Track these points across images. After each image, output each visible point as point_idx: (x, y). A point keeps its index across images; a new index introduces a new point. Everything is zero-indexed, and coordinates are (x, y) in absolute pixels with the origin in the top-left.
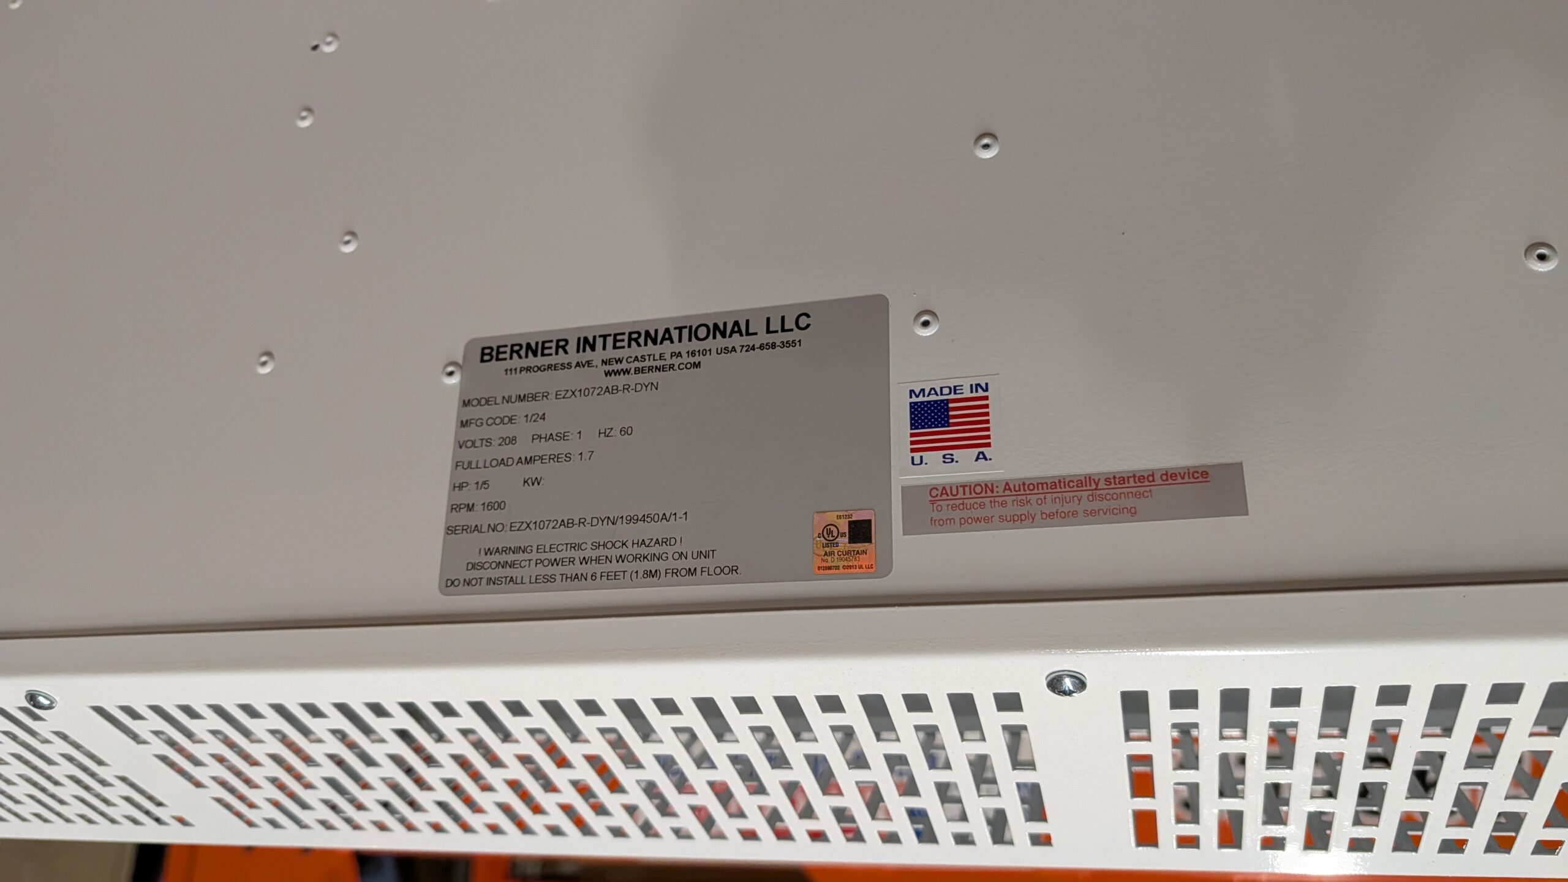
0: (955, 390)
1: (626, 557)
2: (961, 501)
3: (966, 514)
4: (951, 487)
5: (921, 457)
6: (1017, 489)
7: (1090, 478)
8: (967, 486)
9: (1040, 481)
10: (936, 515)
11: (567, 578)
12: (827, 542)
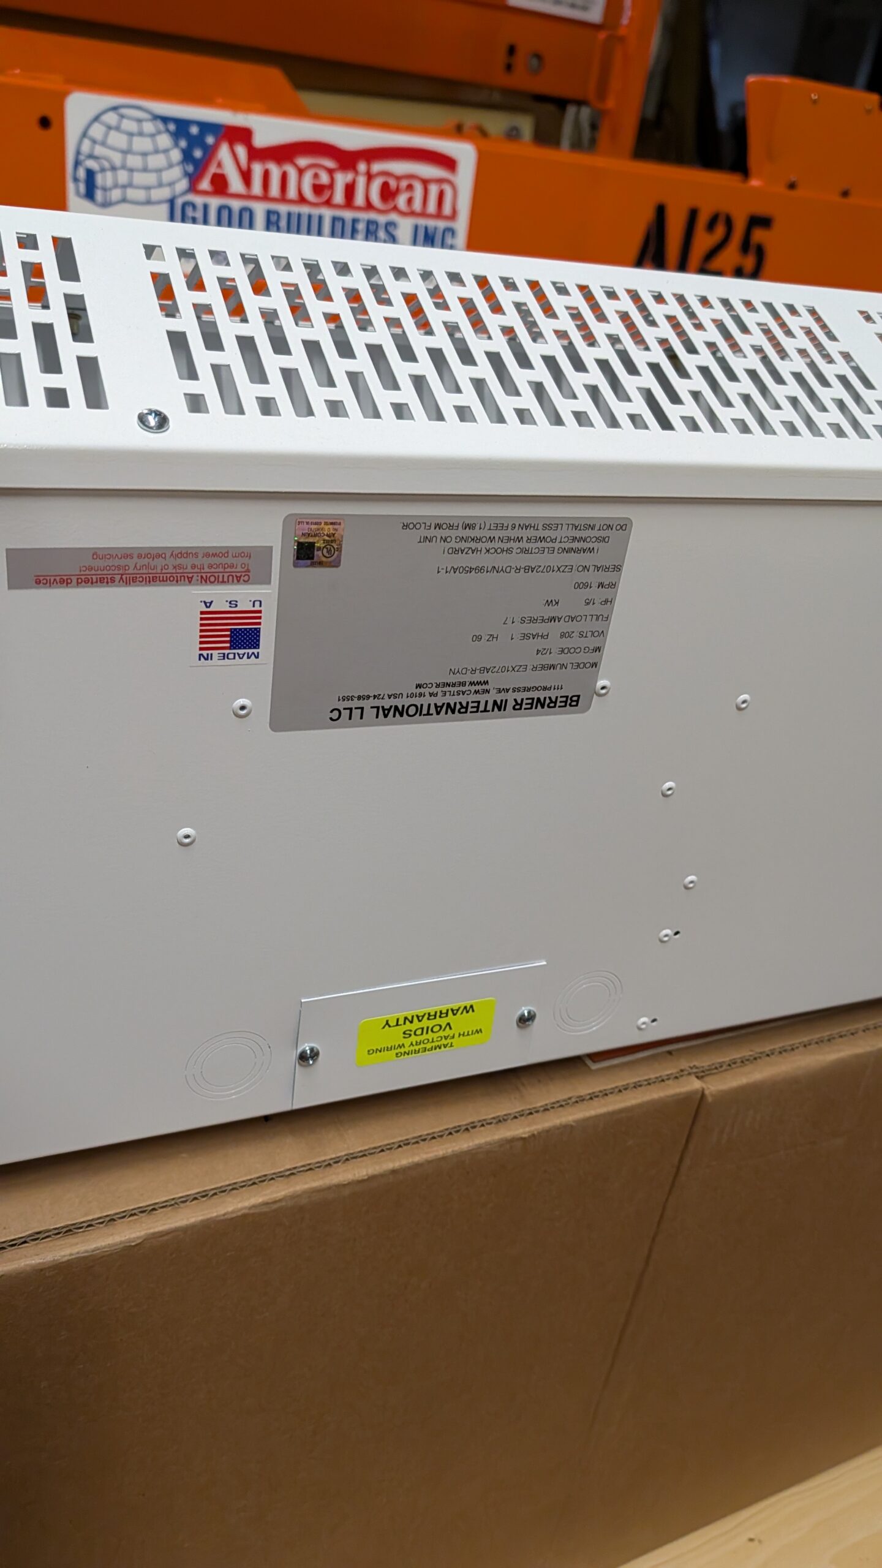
0: (224, 657)
1: (487, 541)
2: (226, 570)
3: (224, 560)
4: (233, 581)
5: (254, 606)
6: (183, 578)
7: (126, 583)
8: (221, 582)
9: (165, 583)
10: (246, 560)
11: (534, 527)
12: (332, 544)
